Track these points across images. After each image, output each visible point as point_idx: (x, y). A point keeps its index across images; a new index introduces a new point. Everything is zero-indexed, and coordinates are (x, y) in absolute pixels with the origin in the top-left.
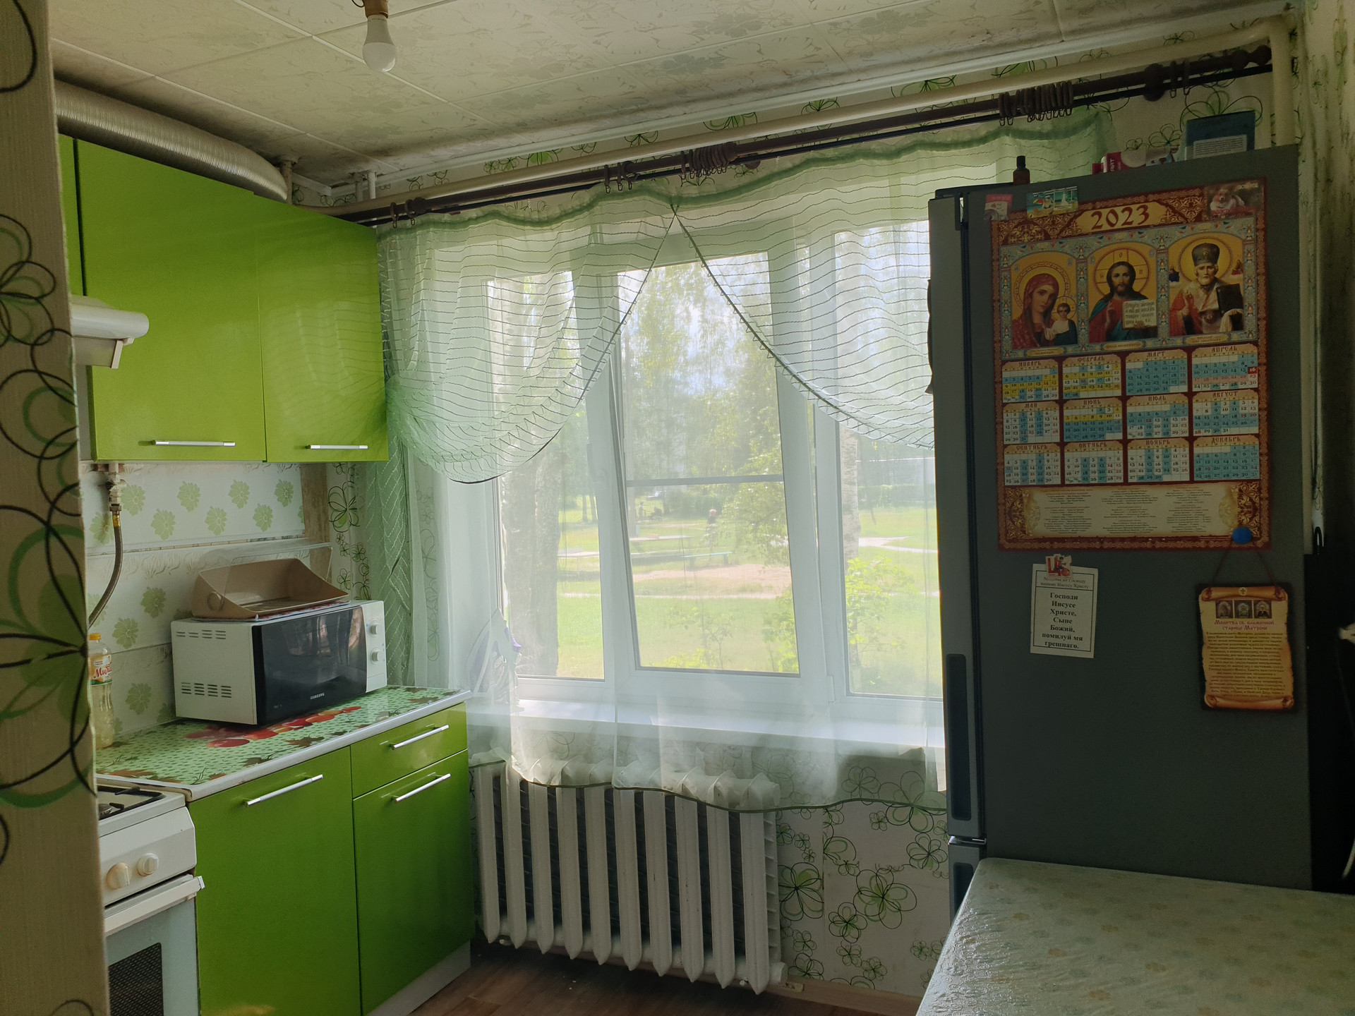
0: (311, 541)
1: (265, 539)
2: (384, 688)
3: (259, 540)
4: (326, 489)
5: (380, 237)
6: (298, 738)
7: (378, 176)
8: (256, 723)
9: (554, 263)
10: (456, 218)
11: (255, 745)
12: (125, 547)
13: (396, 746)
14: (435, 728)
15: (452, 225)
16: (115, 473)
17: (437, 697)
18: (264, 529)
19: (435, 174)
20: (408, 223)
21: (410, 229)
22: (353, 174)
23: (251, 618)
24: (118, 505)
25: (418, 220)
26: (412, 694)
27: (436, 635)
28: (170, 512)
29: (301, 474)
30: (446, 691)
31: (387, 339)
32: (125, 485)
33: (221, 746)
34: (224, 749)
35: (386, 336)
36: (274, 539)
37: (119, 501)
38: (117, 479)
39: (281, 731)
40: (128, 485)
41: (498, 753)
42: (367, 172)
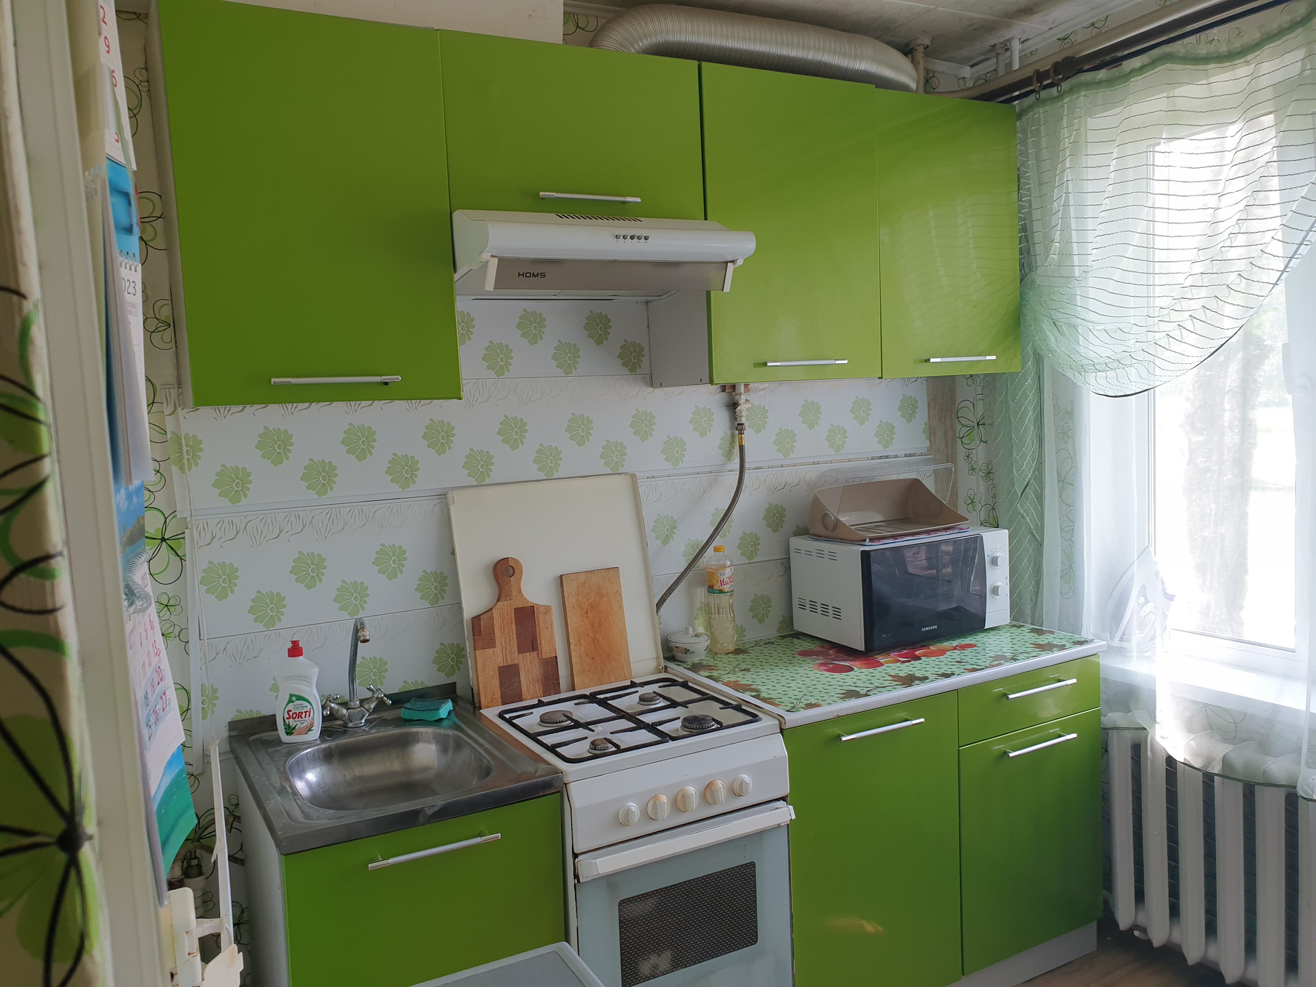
0: (935, 461)
1: (887, 457)
2: (1007, 625)
3: (881, 458)
4: (955, 403)
5: (1020, 116)
6: (902, 674)
7: (1023, 42)
8: (863, 649)
9: (1247, 107)
10: (1115, 72)
11: (859, 675)
12: (747, 465)
13: (1011, 697)
14: (1060, 681)
15: (1110, 82)
16: (740, 394)
17: (1065, 646)
18: (886, 446)
19: (1093, 24)
20: (1054, 91)
21: (1058, 97)
22: (994, 46)
23: (861, 541)
24: (742, 424)
25: (1065, 86)
26: (1037, 637)
27: (1071, 570)
28: (792, 431)
29: (928, 387)
30: (1077, 638)
31: (1025, 232)
32: (750, 405)
33: (825, 670)
34: (827, 674)
35: (1024, 229)
36: (896, 456)
37: (743, 420)
38: (742, 399)
39: (887, 662)
40: (752, 404)
41: (1140, 719)
42: (1009, 40)
